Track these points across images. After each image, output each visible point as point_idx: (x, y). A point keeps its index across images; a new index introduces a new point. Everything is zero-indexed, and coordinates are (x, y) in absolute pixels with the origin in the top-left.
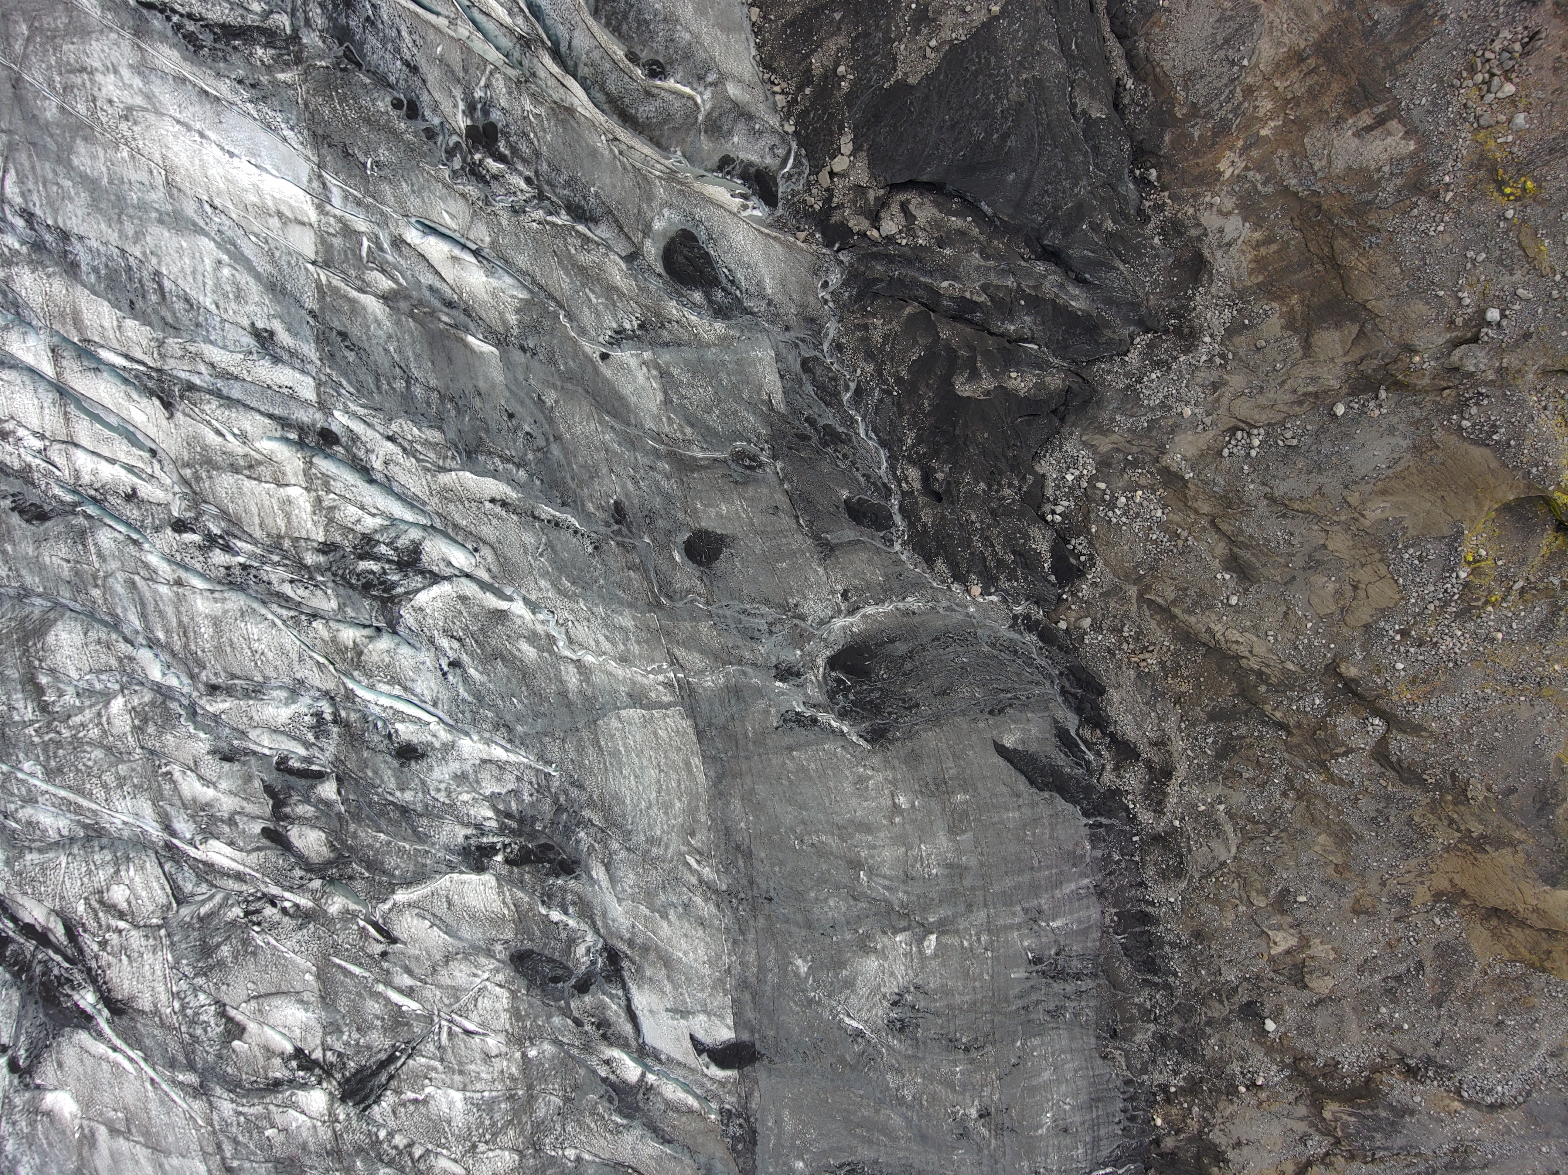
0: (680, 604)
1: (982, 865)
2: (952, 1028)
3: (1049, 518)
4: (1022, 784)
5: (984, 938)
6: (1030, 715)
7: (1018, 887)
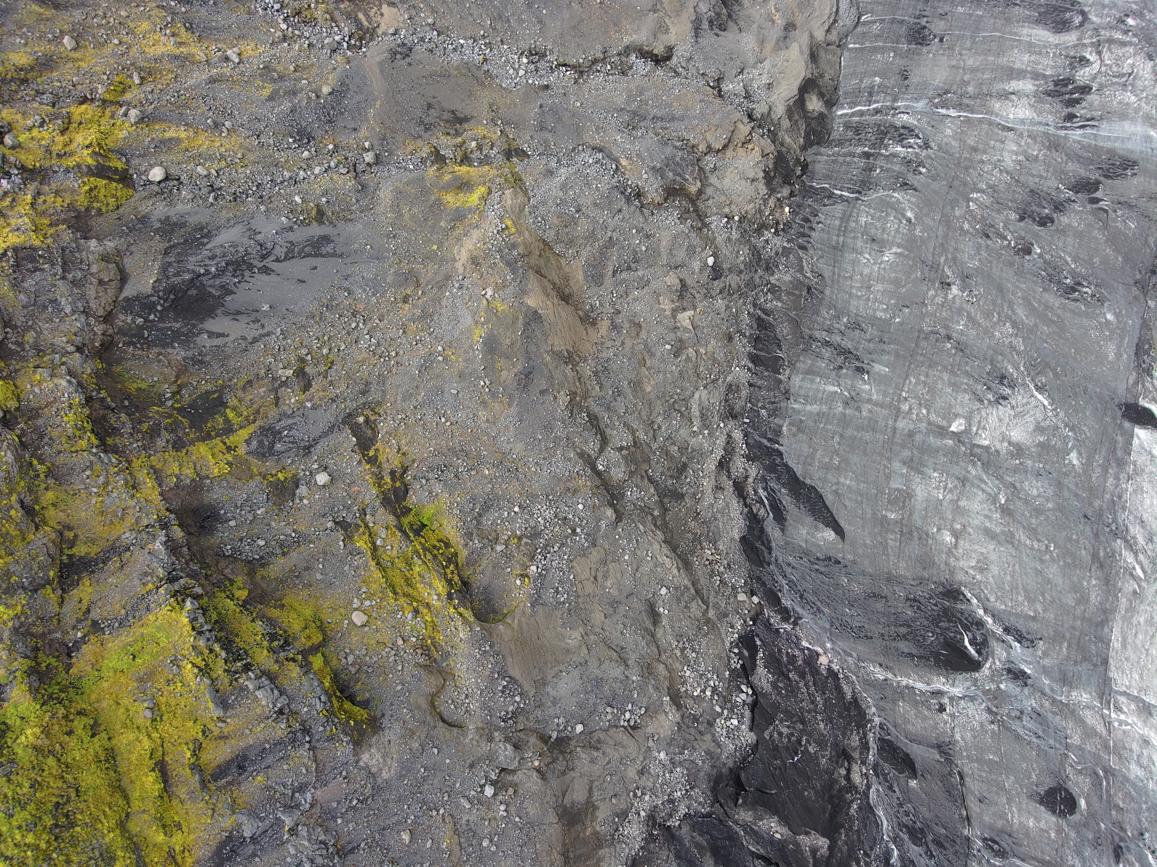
0: (1089, 764)
1: (889, 460)
2: (957, 358)
3: (750, 692)
4: (829, 499)
5: (905, 407)
6: (804, 545)
7: (860, 428)
